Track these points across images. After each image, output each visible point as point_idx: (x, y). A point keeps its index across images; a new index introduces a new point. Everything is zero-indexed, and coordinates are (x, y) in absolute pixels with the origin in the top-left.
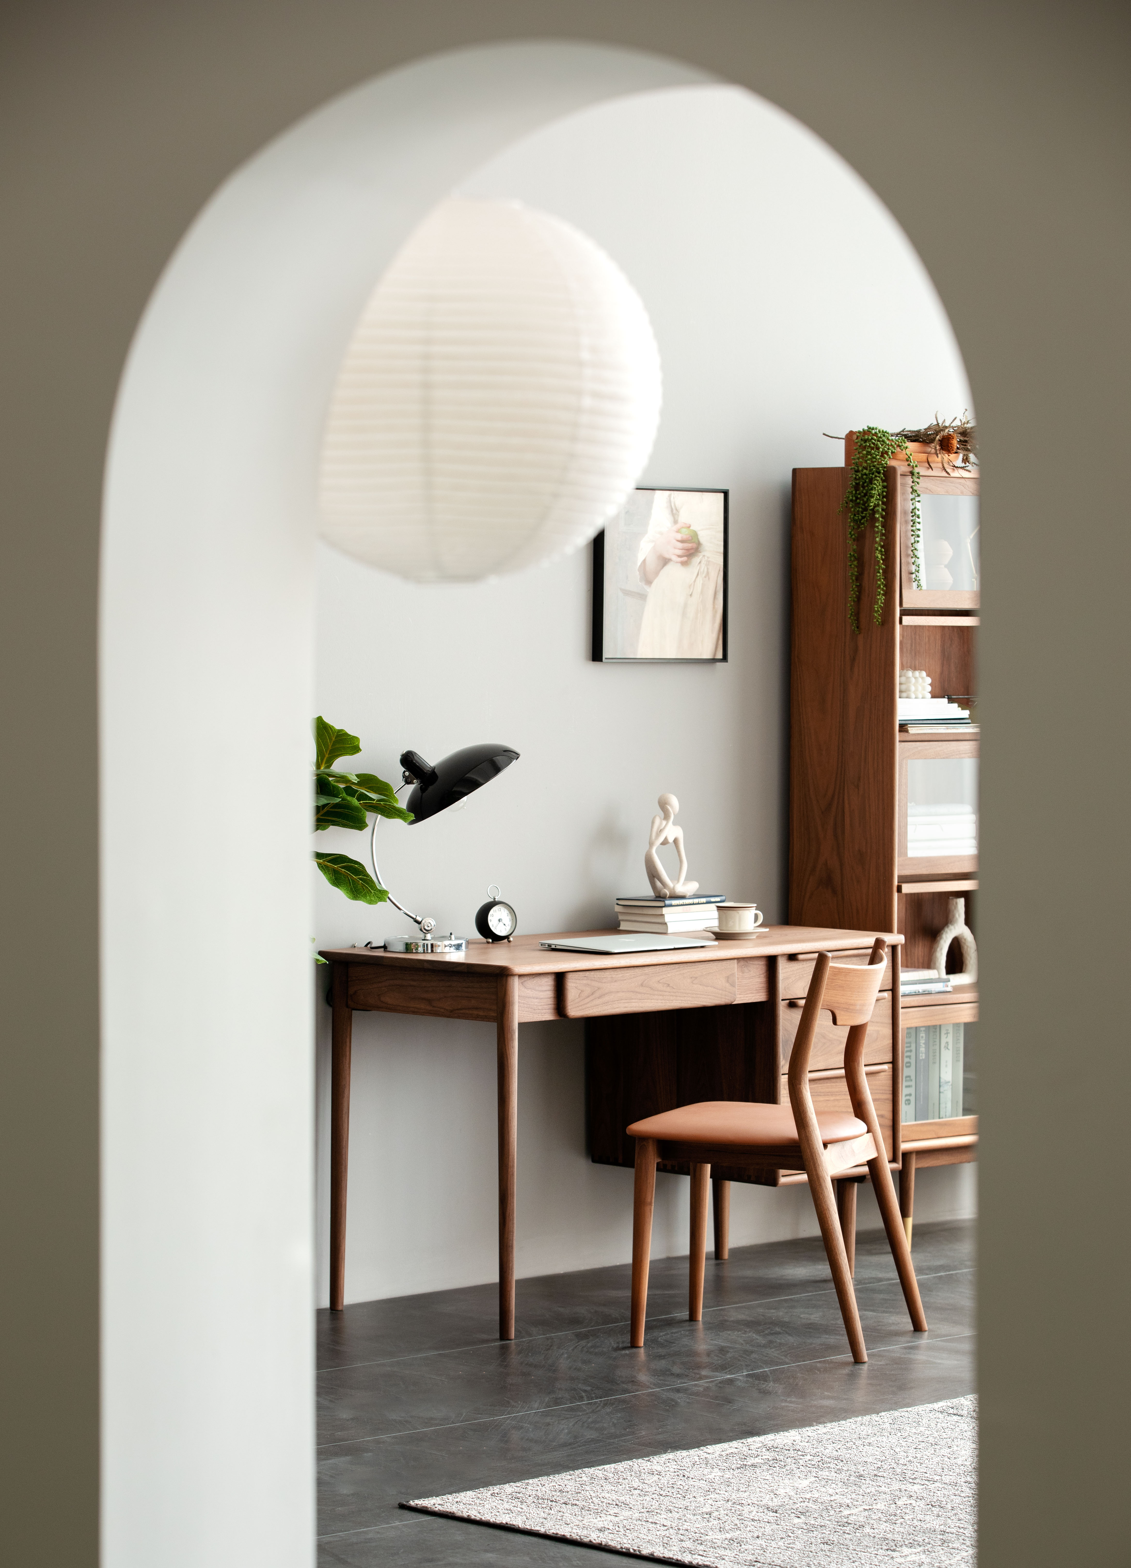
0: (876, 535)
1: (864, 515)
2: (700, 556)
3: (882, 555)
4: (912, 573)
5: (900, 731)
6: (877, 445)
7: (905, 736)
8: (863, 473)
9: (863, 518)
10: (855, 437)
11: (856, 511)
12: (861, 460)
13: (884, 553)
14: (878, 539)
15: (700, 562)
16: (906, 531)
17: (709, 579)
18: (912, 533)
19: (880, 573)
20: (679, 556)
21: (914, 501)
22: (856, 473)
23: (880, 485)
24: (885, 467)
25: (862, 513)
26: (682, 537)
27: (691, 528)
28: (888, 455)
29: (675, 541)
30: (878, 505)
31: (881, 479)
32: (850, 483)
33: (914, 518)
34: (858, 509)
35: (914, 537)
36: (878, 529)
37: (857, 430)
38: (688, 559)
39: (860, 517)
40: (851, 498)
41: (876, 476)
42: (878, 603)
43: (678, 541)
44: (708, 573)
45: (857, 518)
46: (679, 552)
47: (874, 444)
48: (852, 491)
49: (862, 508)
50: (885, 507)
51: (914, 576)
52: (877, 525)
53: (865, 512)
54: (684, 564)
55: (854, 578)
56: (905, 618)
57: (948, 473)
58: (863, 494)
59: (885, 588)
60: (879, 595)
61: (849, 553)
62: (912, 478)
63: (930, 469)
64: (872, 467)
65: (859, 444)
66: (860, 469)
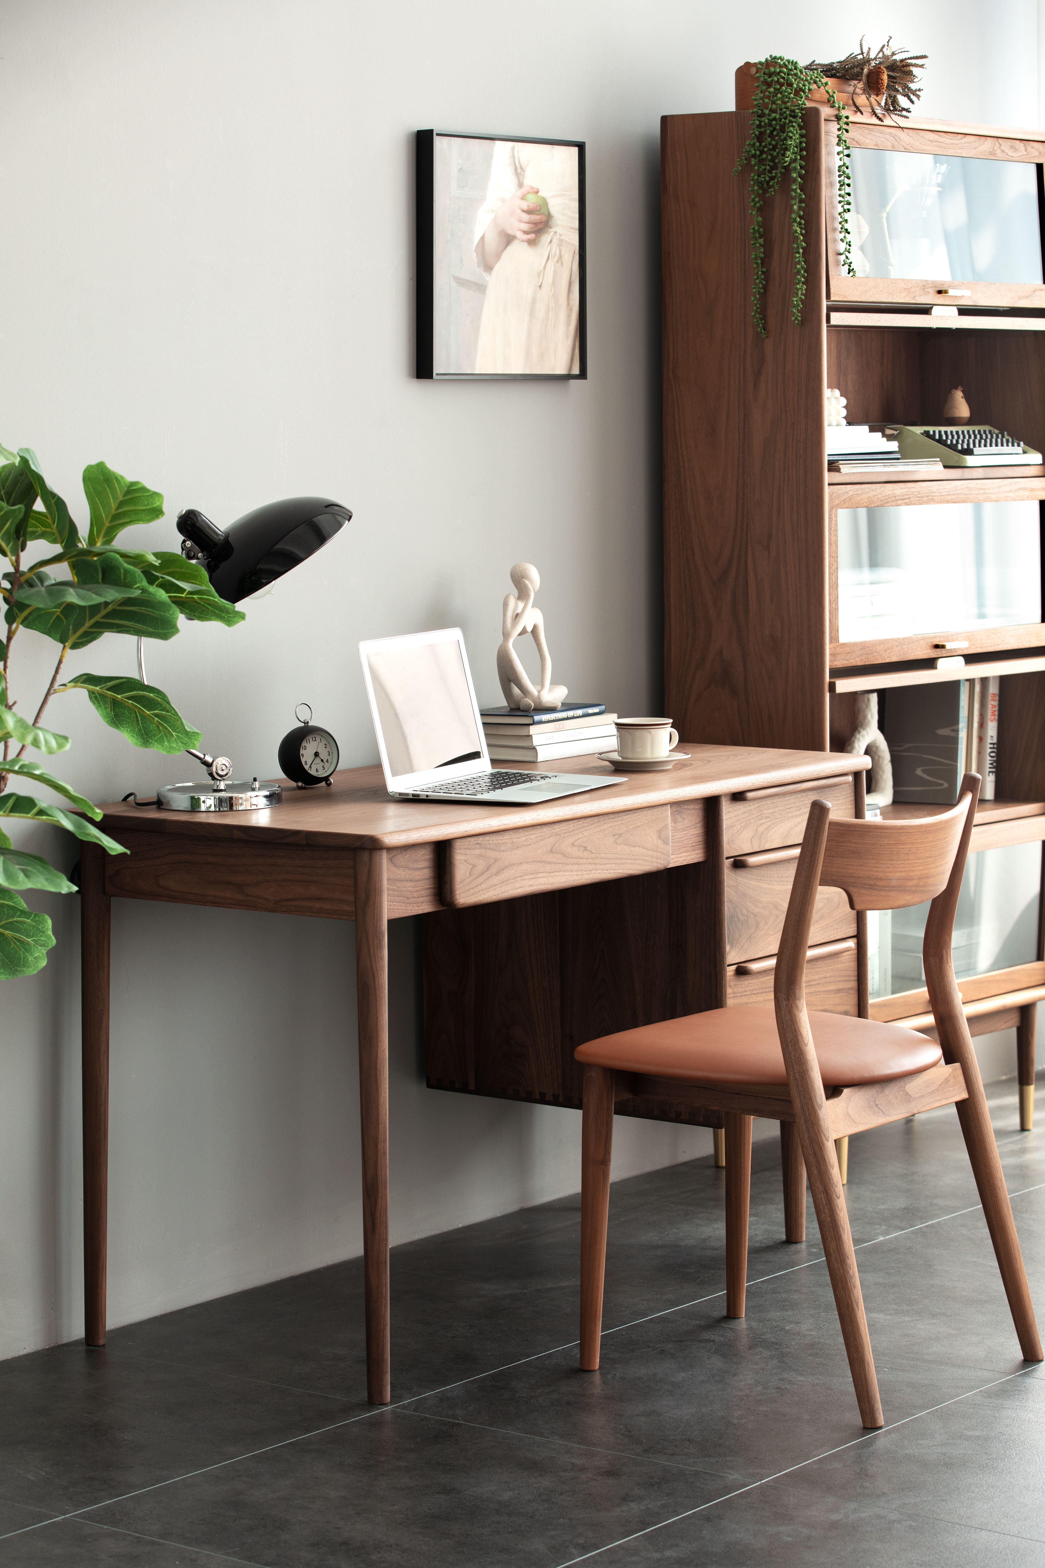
0: (793, 202)
1: (773, 174)
2: (552, 231)
3: (801, 229)
4: (841, 254)
5: (829, 470)
6: (788, 79)
7: (836, 477)
8: (770, 118)
9: (772, 178)
10: (754, 70)
11: (761, 170)
12: (766, 100)
13: (803, 226)
14: (795, 207)
15: (551, 242)
16: (832, 197)
17: (562, 264)
18: (841, 199)
19: (798, 253)
20: (526, 233)
21: (841, 155)
22: (759, 119)
23: (797, 133)
24: (802, 109)
25: (770, 172)
26: (528, 206)
27: (539, 194)
28: (805, 93)
29: (520, 211)
30: (795, 160)
31: (799, 125)
32: (751, 132)
33: (842, 178)
34: (763, 167)
35: (842, 204)
36: (796, 193)
37: (756, 61)
38: (536, 237)
39: (767, 179)
40: (753, 152)
41: (791, 122)
42: (797, 294)
43: (524, 211)
44: (560, 256)
45: (763, 179)
46: (525, 227)
47: (783, 78)
48: (754, 143)
49: (769, 165)
50: (804, 163)
51: (843, 258)
52: (794, 187)
53: (774, 171)
54: (532, 243)
55: (759, 261)
56: (833, 315)
57: (880, 119)
58: (771, 147)
59: (806, 275)
60: (798, 284)
61: (752, 227)
62: (838, 124)
63: (859, 113)
64: (784, 110)
65: (762, 79)
66: (767, 112)
